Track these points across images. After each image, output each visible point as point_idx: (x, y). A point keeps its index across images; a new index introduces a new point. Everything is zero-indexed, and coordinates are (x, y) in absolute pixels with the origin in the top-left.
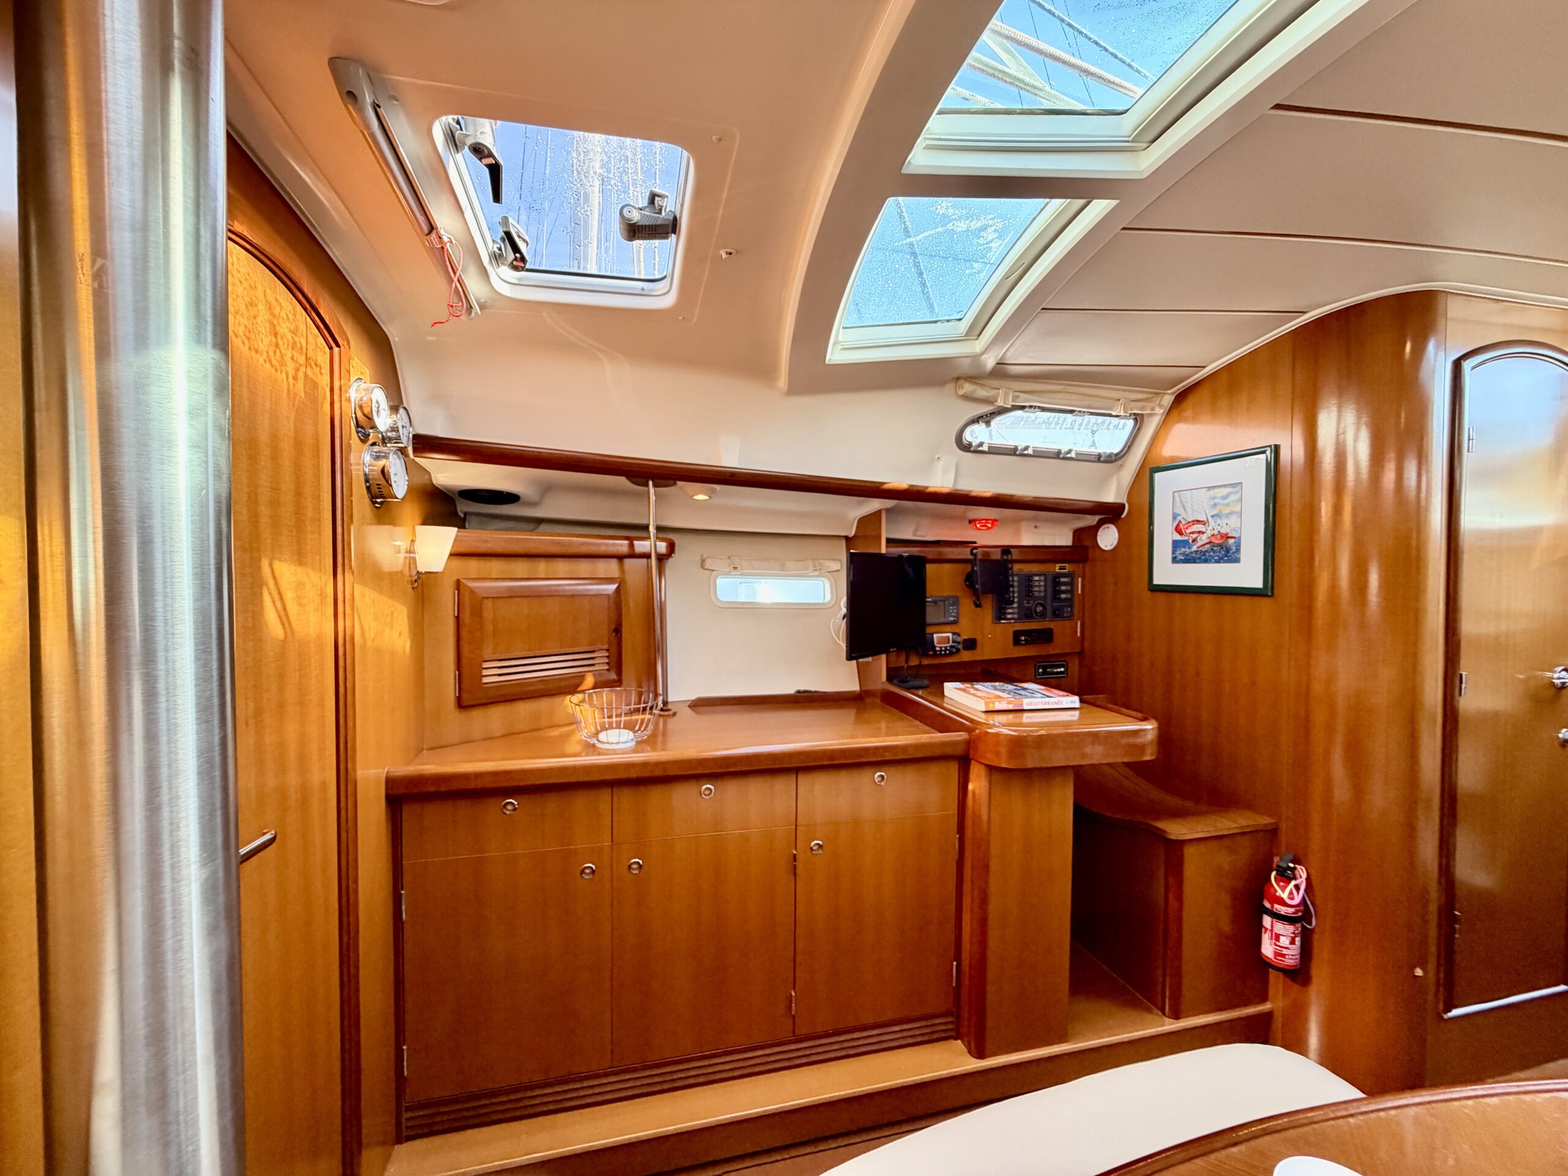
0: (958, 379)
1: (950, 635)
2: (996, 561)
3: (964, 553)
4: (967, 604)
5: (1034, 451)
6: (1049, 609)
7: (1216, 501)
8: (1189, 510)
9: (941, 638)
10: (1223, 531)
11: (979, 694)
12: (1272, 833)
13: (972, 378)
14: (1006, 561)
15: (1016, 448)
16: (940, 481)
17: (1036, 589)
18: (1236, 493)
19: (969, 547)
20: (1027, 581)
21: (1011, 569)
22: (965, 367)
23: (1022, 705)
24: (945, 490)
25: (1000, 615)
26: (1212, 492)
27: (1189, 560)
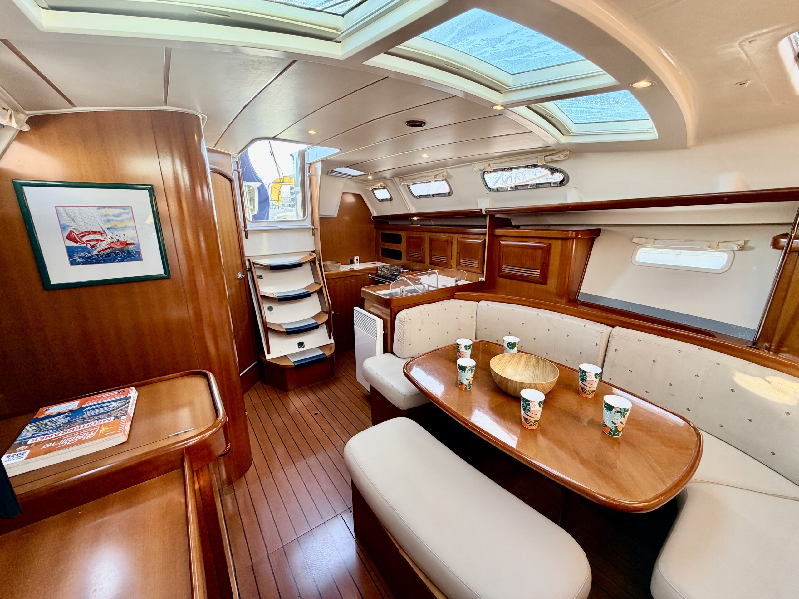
7: (110, 218)
8: (80, 223)
10: (122, 239)
26: (103, 211)
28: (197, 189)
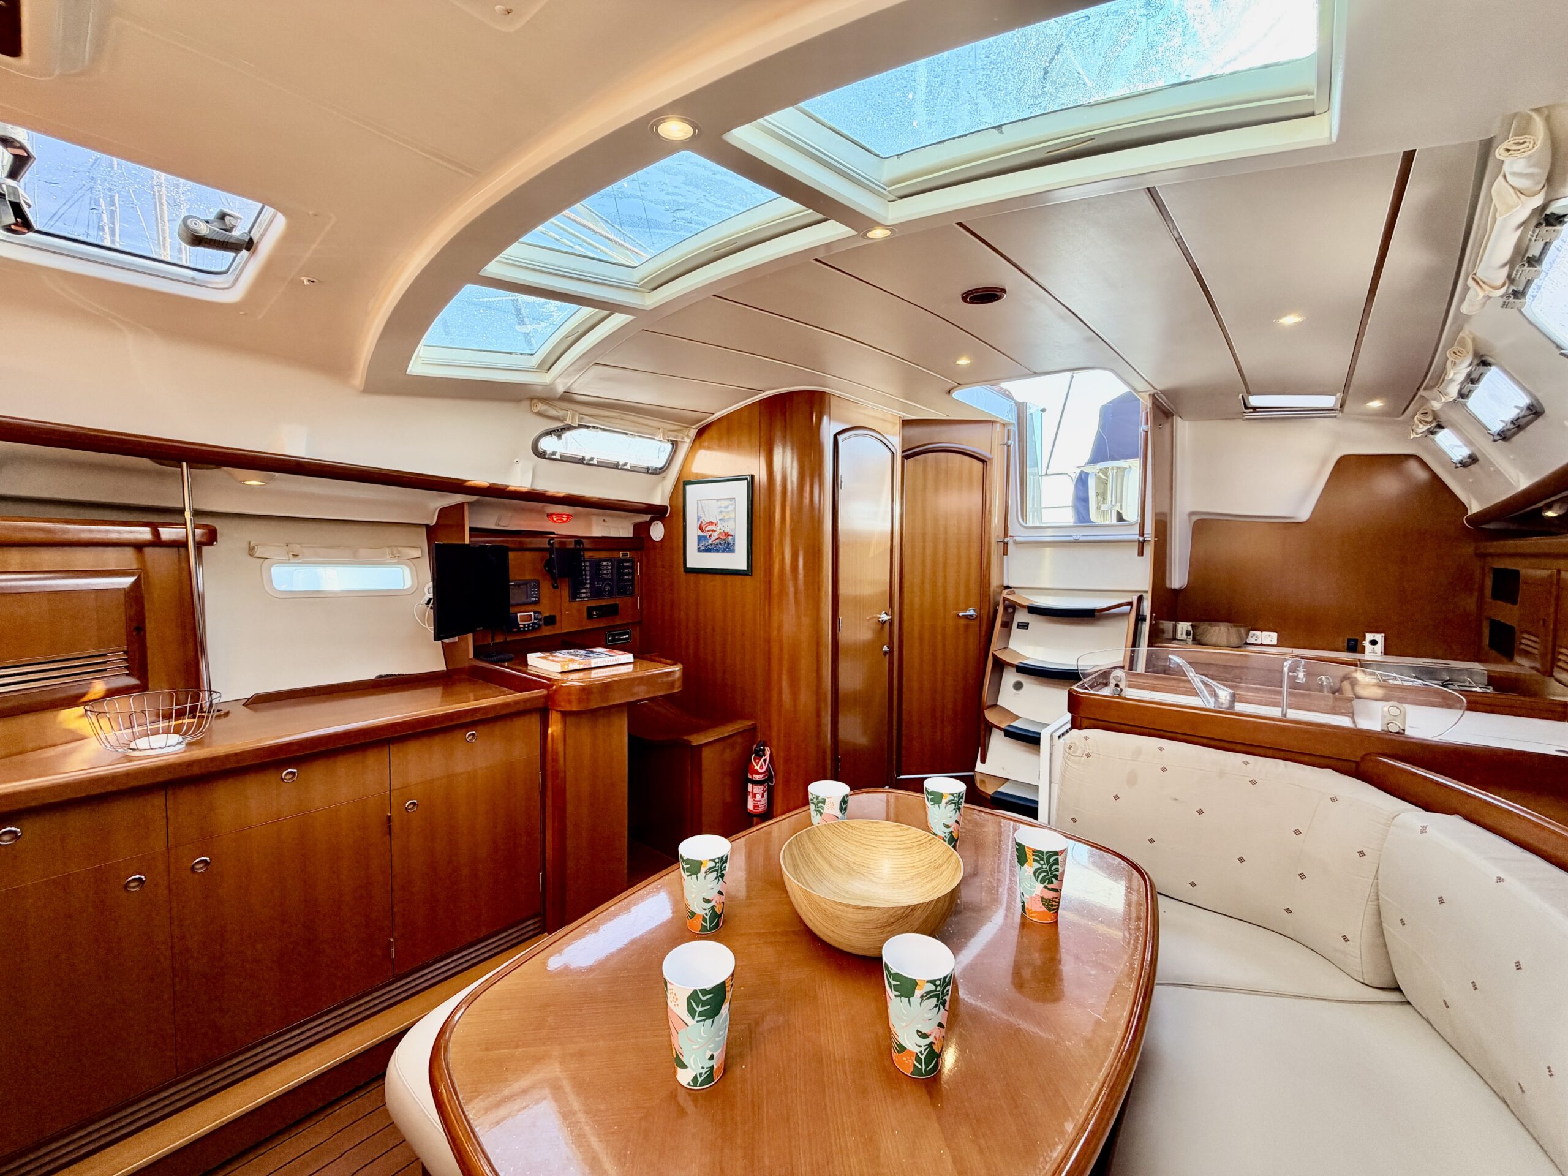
0: (532, 399)
1: (532, 613)
2: (570, 549)
3: (543, 543)
4: (546, 587)
5: (598, 461)
6: (615, 589)
7: (723, 509)
8: (707, 515)
9: (523, 616)
10: (726, 531)
11: (556, 659)
12: (753, 729)
13: (544, 400)
14: (580, 550)
15: (583, 459)
16: (519, 480)
17: (605, 572)
18: (732, 505)
19: (547, 538)
20: (596, 565)
21: (584, 556)
22: (539, 391)
23: (590, 664)
24: (524, 490)
25: (574, 595)
26: (720, 503)
27: (708, 550)
28: (805, 489)
